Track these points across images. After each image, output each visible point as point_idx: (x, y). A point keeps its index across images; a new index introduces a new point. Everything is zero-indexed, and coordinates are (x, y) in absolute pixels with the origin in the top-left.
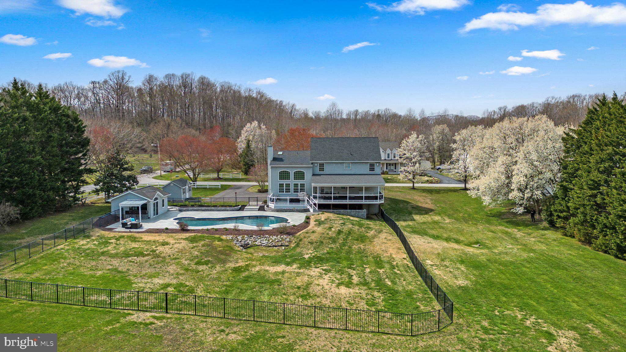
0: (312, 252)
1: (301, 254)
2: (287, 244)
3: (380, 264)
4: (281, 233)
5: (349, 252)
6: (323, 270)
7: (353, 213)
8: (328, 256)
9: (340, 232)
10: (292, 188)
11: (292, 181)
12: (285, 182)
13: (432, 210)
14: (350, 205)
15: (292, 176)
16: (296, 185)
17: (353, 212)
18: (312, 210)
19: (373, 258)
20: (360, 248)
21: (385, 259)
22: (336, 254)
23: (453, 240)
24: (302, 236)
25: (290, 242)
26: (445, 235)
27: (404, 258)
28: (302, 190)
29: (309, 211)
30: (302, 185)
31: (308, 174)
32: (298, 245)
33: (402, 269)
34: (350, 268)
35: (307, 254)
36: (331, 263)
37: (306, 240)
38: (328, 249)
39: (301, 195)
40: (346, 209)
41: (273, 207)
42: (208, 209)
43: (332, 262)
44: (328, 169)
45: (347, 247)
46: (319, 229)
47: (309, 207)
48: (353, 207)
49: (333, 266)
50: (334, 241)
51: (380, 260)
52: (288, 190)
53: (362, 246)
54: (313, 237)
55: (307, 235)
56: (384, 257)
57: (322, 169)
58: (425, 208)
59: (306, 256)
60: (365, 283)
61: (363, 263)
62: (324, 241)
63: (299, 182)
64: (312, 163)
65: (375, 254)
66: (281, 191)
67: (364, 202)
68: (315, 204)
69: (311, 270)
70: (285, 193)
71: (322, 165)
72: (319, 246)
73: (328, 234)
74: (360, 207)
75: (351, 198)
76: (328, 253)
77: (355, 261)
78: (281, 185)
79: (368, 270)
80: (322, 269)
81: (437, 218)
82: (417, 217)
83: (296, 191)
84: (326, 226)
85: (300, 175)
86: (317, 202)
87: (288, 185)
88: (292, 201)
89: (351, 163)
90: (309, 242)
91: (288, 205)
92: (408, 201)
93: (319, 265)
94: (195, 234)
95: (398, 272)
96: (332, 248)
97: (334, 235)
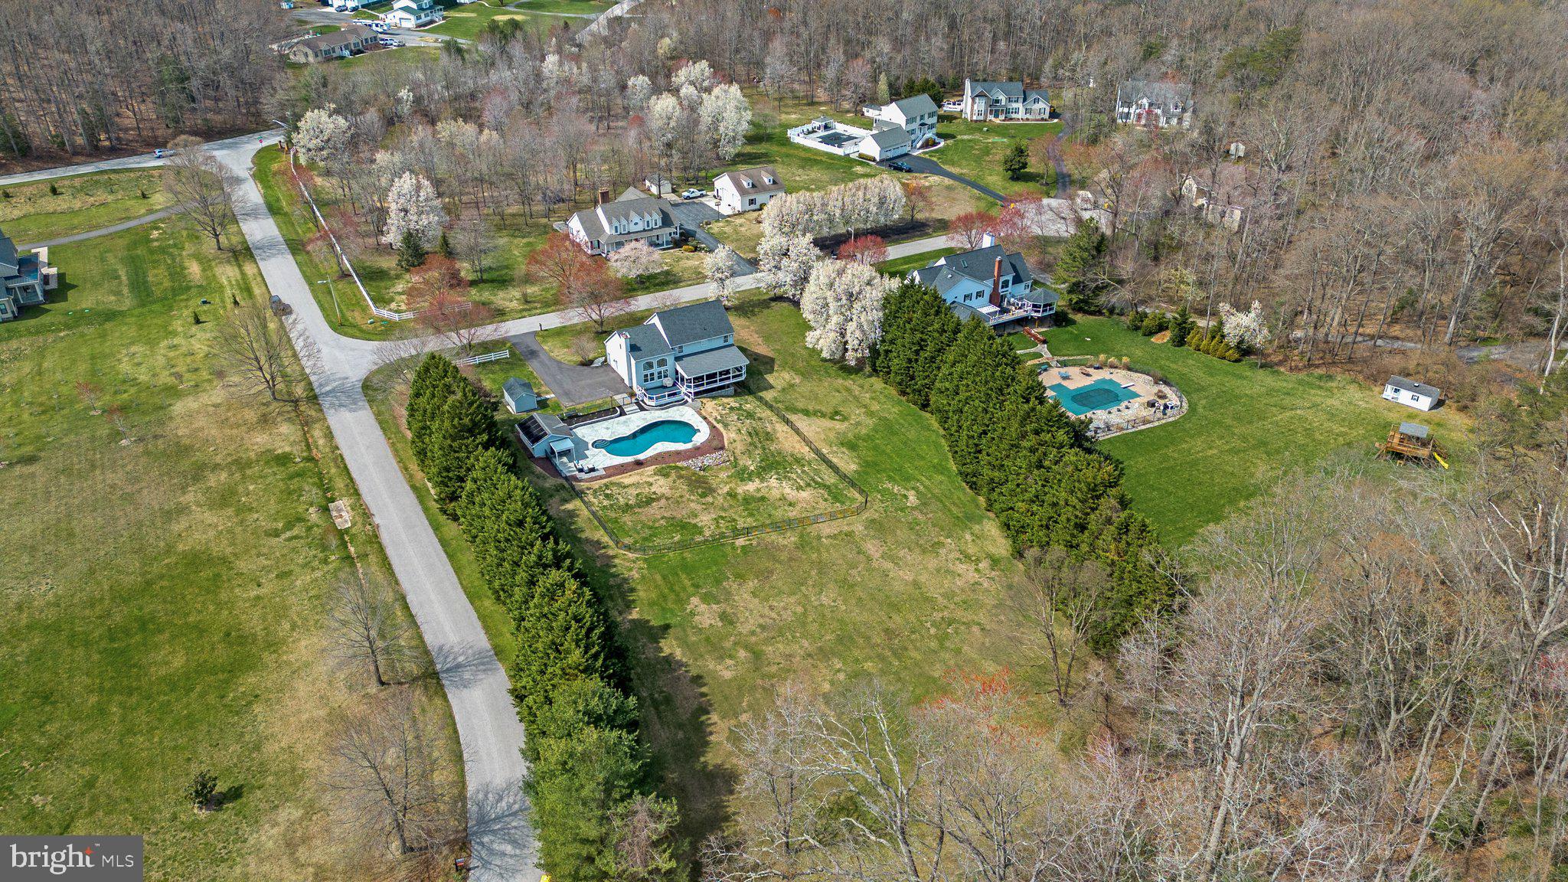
0: (751, 462)
1: (747, 467)
3: (800, 461)
7: (723, 394)
8: (765, 463)
10: (656, 376)
11: (656, 370)
12: (648, 372)
15: (655, 365)
16: (660, 373)
18: (690, 400)
19: (791, 456)
21: (800, 455)
22: (768, 460)
23: (819, 414)
25: (727, 456)
26: (810, 407)
27: (809, 451)
28: (666, 376)
29: (688, 402)
30: (666, 371)
31: (670, 360)
32: (735, 458)
34: (788, 472)
35: (751, 465)
36: (774, 471)
37: (738, 452)
38: (759, 456)
43: (772, 469)
44: (687, 350)
46: (735, 436)
47: (686, 397)
49: (777, 474)
50: (755, 446)
51: (797, 457)
52: (652, 379)
54: (739, 447)
56: (797, 453)
57: (681, 351)
60: (809, 485)
61: (790, 464)
62: (750, 449)
63: (662, 369)
64: (673, 349)
66: (646, 380)
67: (732, 381)
69: (769, 481)
70: (650, 382)
71: (681, 347)
72: (750, 454)
73: (745, 439)
74: (727, 387)
75: (720, 380)
76: (763, 460)
77: (784, 463)
78: (646, 376)
79: (798, 470)
80: (775, 478)
81: (786, 375)
82: (771, 380)
83: (660, 377)
84: (733, 428)
85: (662, 363)
87: (652, 374)
89: (708, 340)
91: (667, 400)
93: (769, 475)
94: (654, 467)
95: (816, 466)
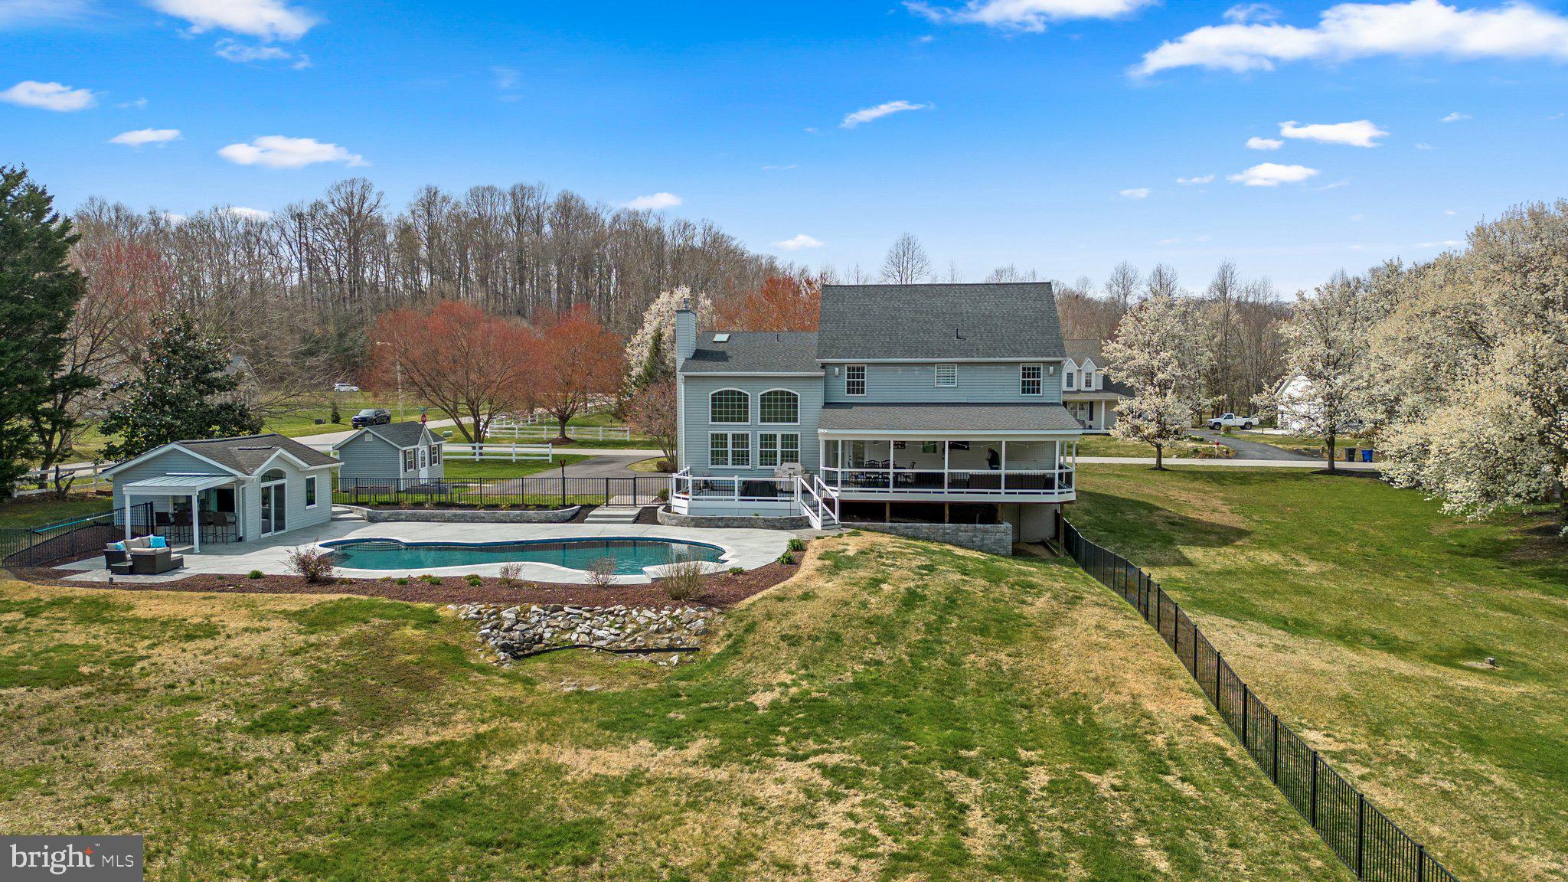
0: (787, 678)
1: (742, 687)
2: (693, 641)
3: (1094, 743)
4: (677, 598)
5: (950, 683)
6: (826, 771)
7: (963, 536)
8: (856, 698)
9: (912, 599)
10: (754, 448)
11: (754, 427)
12: (730, 429)
13: (1241, 533)
14: (954, 506)
15: (754, 408)
16: (768, 440)
17: (965, 530)
18: (817, 523)
19: (1058, 711)
20: (996, 664)
21: (1112, 721)
22: (893, 690)
23: (1367, 639)
24: (758, 613)
25: (707, 633)
26: (1329, 620)
27: (1196, 718)
28: (790, 457)
29: (810, 526)
30: (790, 440)
31: (810, 401)
32: (735, 649)
33: (1198, 770)
34: (953, 763)
35: (769, 688)
36: (866, 736)
37: (772, 630)
38: (859, 668)
39: (782, 473)
40: (940, 520)
41: (685, 512)
42: (463, 515)
43: (871, 728)
44: (877, 385)
45: (940, 662)
46: (831, 587)
47: (807, 512)
48: (963, 513)
49: (871, 754)
50: (888, 633)
51: (1089, 721)
52: (741, 458)
53: (1002, 657)
54: (803, 616)
55: (780, 607)
56: (1105, 710)
57: (856, 387)
58: (1213, 525)
59: (762, 699)
61: (1014, 738)
62: (848, 635)
63: (779, 429)
64: (824, 366)
65: (1064, 695)
66: (718, 457)
67: (1002, 496)
68: (829, 503)
69: (769, 769)
70: (730, 466)
71: (856, 372)
72: (824, 651)
73: (864, 605)
74: (988, 514)
75: (956, 483)
76: (859, 686)
77: (976, 726)
78: (719, 440)
79: (1039, 778)
80: (821, 766)
81: (1269, 557)
82: (1194, 553)
83: (768, 458)
84: (861, 573)
85: (781, 406)
86: (835, 495)
87: (741, 440)
88: (750, 490)
89: (959, 364)
90: (783, 638)
91: (734, 504)
92: (1150, 501)
93: (812, 745)
94: (345, 596)
95: (1188, 790)
96: (879, 663)
97: (889, 610)
